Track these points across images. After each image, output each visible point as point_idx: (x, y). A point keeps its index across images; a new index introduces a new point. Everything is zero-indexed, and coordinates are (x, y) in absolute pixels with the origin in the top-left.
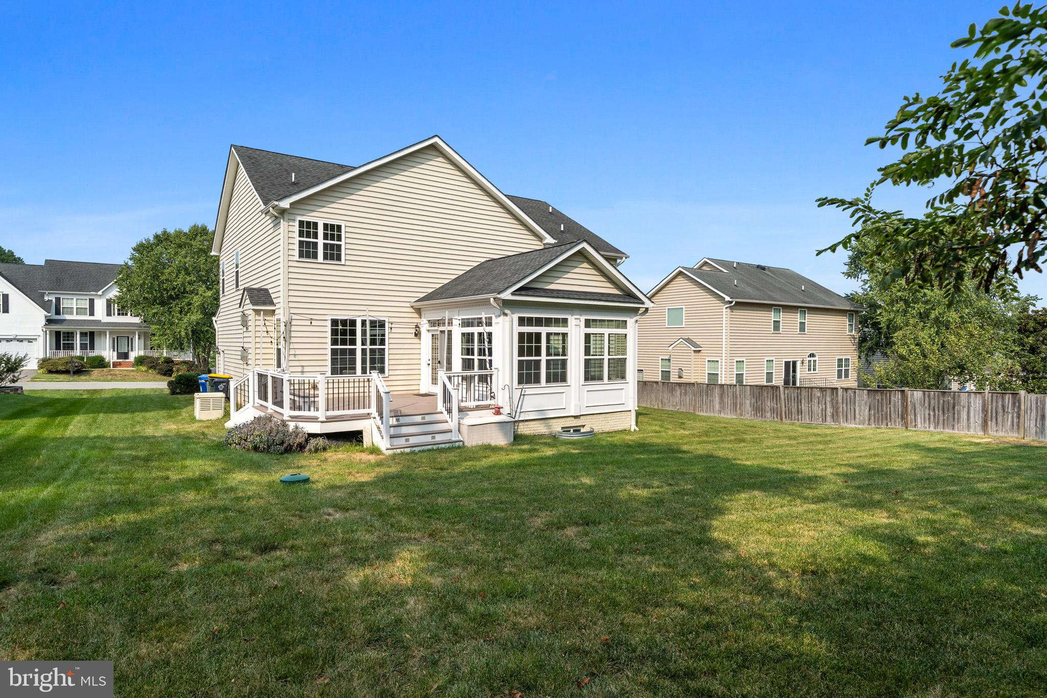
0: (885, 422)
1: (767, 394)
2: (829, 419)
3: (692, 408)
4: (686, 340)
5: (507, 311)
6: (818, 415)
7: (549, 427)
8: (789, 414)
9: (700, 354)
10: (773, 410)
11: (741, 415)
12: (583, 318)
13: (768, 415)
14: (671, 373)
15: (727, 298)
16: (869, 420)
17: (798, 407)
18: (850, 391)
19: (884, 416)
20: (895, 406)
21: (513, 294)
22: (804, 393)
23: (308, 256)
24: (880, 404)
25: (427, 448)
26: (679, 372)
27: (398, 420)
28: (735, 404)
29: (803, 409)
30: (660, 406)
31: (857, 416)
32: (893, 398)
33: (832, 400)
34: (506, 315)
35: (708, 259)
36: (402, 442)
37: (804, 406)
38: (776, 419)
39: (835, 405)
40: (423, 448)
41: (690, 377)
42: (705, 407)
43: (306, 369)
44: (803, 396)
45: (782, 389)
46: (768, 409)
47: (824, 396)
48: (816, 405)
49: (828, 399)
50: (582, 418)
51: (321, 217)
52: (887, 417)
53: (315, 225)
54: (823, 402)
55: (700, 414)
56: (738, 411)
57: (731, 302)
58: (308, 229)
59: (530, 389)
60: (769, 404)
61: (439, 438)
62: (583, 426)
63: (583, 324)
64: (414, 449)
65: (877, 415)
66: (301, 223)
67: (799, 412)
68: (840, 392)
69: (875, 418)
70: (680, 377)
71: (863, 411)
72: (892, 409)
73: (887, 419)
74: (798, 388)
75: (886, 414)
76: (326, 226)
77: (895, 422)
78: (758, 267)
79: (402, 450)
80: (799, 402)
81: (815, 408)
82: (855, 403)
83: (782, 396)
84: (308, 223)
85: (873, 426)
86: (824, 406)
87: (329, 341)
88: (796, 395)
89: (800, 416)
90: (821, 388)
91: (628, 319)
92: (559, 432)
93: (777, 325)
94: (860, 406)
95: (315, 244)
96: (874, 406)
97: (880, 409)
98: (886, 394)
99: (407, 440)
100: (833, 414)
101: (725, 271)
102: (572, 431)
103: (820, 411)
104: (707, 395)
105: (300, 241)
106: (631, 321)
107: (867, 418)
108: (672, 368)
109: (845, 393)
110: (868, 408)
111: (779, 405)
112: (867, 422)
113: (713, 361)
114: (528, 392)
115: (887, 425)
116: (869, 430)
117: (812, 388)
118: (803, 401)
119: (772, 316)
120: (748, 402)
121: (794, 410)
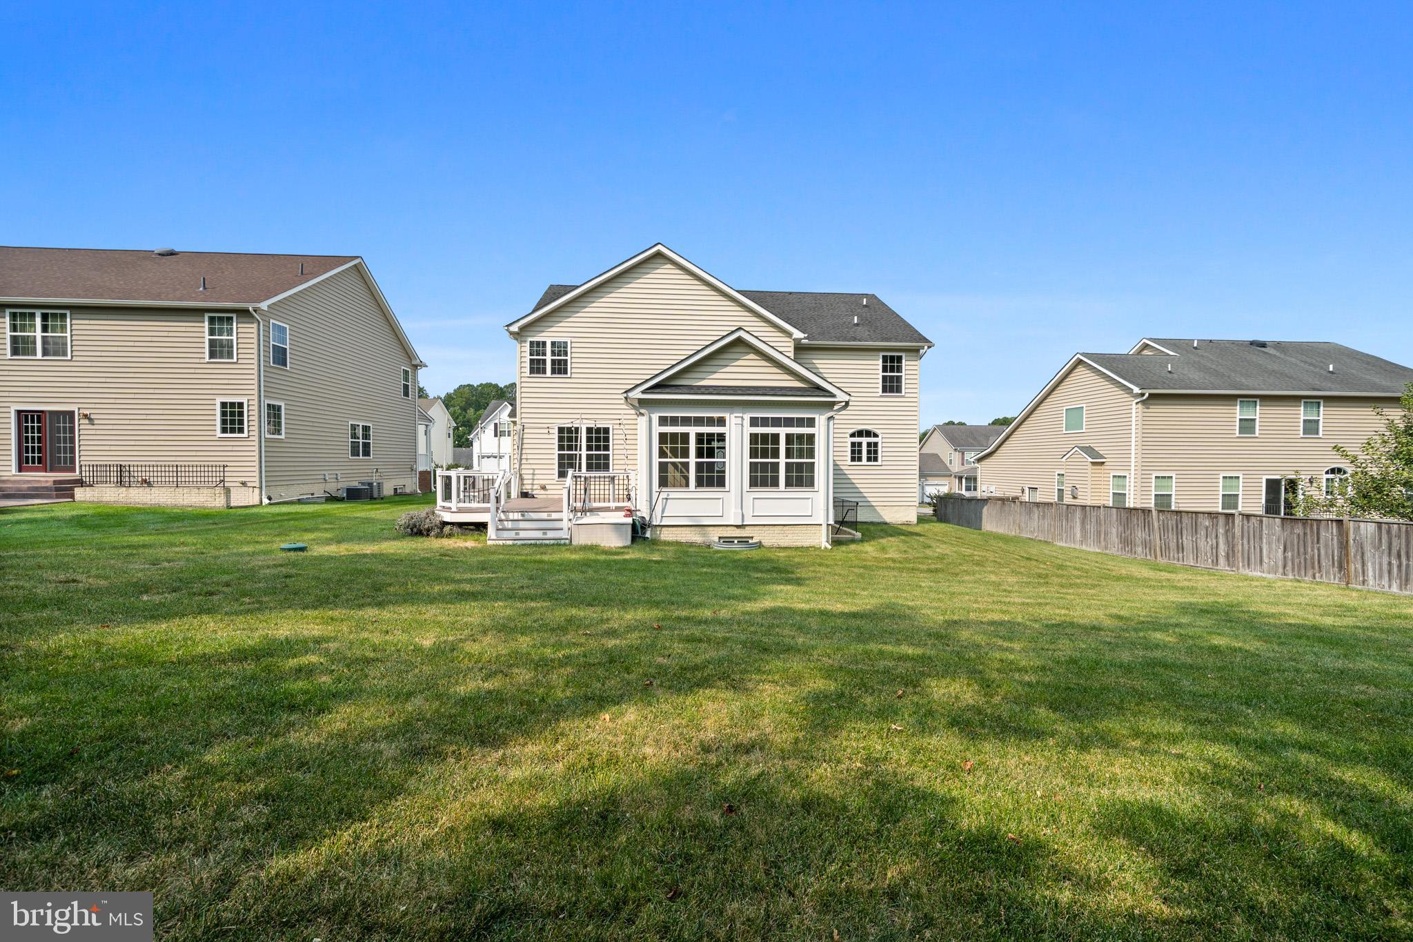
0: (1310, 573)
1: (1138, 519)
2: (1222, 561)
3: (1050, 536)
4: (1082, 448)
5: (642, 411)
6: (1206, 554)
7: (704, 535)
8: (1165, 549)
9: (1103, 467)
10: (1145, 544)
11: (1106, 548)
12: (747, 417)
13: (1139, 550)
14: (1065, 492)
15: (1136, 390)
16: (1285, 567)
17: (1178, 542)
18: (1253, 520)
19: (1309, 562)
20: (1326, 546)
21: (643, 392)
22: (1186, 520)
23: (538, 372)
24: (1301, 542)
25: (529, 542)
26: (1072, 491)
27: (523, 515)
28: (1099, 533)
29: (1185, 543)
30: (1018, 531)
31: (1266, 560)
32: (1323, 534)
33: (1227, 531)
34: (642, 414)
35: (1150, 339)
36: (506, 534)
37: (1187, 541)
38: (1149, 557)
39: (1230, 539)
40: (526, 542)
41: (1086, 499)
42: (1065, 535)
43: (536, 472)
44: (1184, 525)
45: (1154, 513)
46: (1138, 541)
47: (1215, 526)
48: (1203, 539)
49: (1221, 531)
50: (747, 528)
51: (548, 336)
52: (1313, 563)
53: (544, 343)
54: (1214, 535)
55: (1058, 544)
56: (1103, 543)
57: (1143, 395)
58: (537, 348)
59: (674, 493)
60: (1140, 535)
61: (550, 534)
62: (752, 538)
63: (747, 422)
64: (516, 542)
65: (1297, 561)
66: (532, 343)
67: (1180, 548)
68: (1238, 520)
69: (1293, 564)
70: (1074, 498)
71: (1273, 551)
72: (1323, 552)
73: (1313, 568)
74: (1173, 511)
75: (1313, 558)
76: (553, 344)
77: (1328, 573)
78: (1252, 343)
79: (504, 542)
80: (1180, 533)
81: (1202, 544)
82: (1261, 538)
83: (1156, 524)
84: (538, 343)
85: (1291, 577)
86: (1214, 541)
87: (556, 447)
88: (1174, 522)
89: (1181, 555)
90: (1210, 513)
91: (817, 416)
92: (714, 542)
93: (1247, 426)
94: (1269, 543)
95: (544, 361)
96: (1292, 543)
97: (1302, 550)
98: (1312, 525)
99: (517, 534)
100: (1228, 554)
101: (1171, 353)
102: (736, 542)
103: (1209, 548)
104: (1067, 520)
105: (531, 359)
106: (821, 419)
107: (1280, 564)
108: (1065, 485)
109: (1245, 522)
110: (1282, 547)
111: (1152, 537)
112: (1281, 570)
113: (1119, 477)
114: (672, 495)
115: (1314, 577)
116: (1284, 583)
117: (1196, 513)
118: (1185, 532)
119: (1238, 412)
120: (1114, 531)
121: (1173, 545)
